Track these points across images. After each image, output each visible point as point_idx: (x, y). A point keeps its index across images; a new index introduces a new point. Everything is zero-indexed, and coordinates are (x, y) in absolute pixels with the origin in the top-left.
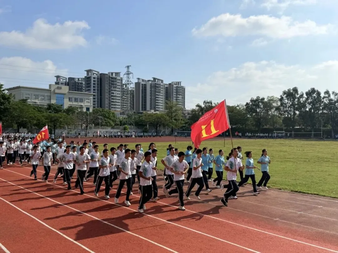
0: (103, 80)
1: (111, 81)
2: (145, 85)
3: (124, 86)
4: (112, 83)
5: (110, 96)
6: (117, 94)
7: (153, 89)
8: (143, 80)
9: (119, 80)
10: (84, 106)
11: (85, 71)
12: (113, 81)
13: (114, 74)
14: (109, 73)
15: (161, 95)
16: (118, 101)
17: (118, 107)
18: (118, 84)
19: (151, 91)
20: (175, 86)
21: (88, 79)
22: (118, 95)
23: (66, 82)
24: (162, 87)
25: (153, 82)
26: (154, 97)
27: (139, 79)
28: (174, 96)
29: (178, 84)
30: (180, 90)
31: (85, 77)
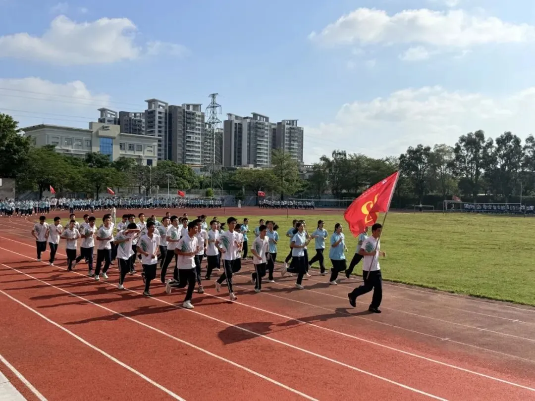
0: (173, 116)
1: (187, 118)
2: (240, 125)
3: (207, 126)
4: (188, 121)
5: (185, 142)
6: (196, 138)
7: (252, 132)
8: (237, 117)
9: (199, 116)
10: (143, 158)
11: (146, 101)
12: (189, 118)
13: (191, 107)
14: (183, 105)
15: (265, 142)
16: (197, 150)
17: (197, 159)
18: (197, 123)
19: (249, 134)
20: (287, 126)
21: (150, 114)
22: (197, 141)
23: (115, 119)
24: (266, 128)
25: (253, 121)
26: (255, 145)
27: (230, 115)
28: (286, 142)
29: (293, 124)
30: (296, 133)
31: (146, 111)
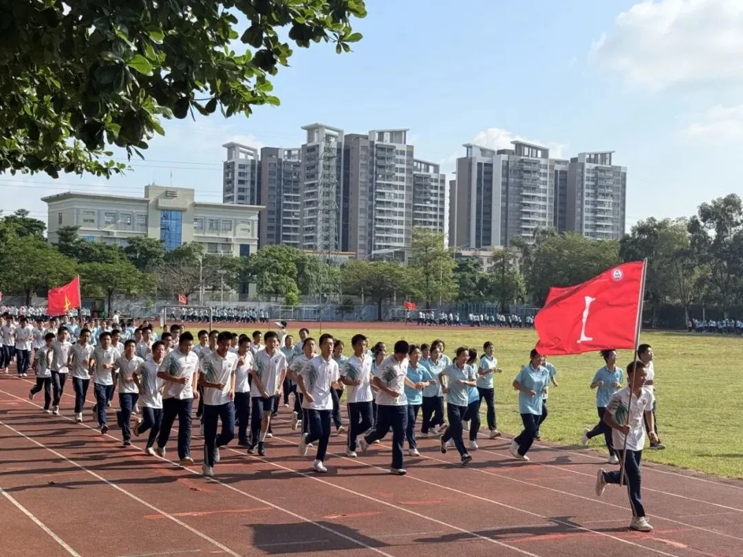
0: (352, 153)
1: (378, 158)
2: (489, 165)
3: (431, 168)
4: (380, 163)
5: (374, 203)
6: (396, 196)
7: (512, 180)
8: (483, 151)
9: (402, 153)
10: (233, 242)
11: (304, 128)
12: (383, 158)
13: (387, 137)
14: (372, 132)
15: (539, 198)
16: (397, 218)
17: (397, 235)
18: (398, 166)
19: (506, 184)
20: (587, 166)
21: (310, 151)
22: (398, 201)
23: (253, 161)
24: (542, 171)
25: (513, 158)
26: (517, 205)
27: (469, 147)
28: (586, 199)
29: (603, 161)
30: (609, 178)
31: (303, 146)
